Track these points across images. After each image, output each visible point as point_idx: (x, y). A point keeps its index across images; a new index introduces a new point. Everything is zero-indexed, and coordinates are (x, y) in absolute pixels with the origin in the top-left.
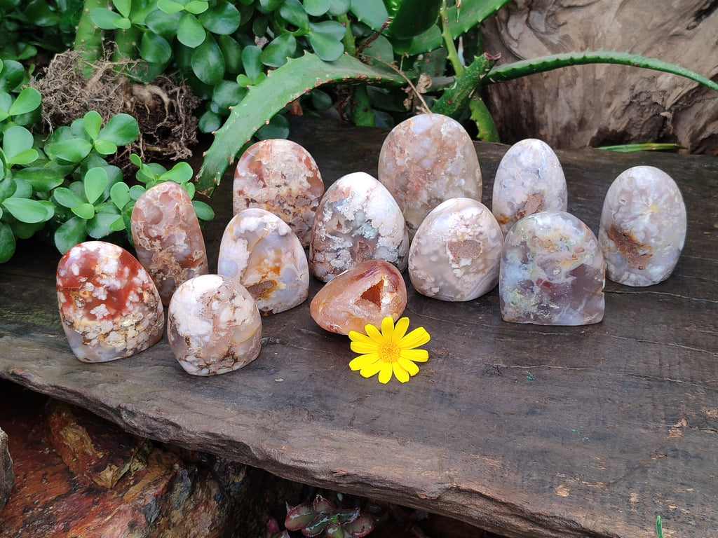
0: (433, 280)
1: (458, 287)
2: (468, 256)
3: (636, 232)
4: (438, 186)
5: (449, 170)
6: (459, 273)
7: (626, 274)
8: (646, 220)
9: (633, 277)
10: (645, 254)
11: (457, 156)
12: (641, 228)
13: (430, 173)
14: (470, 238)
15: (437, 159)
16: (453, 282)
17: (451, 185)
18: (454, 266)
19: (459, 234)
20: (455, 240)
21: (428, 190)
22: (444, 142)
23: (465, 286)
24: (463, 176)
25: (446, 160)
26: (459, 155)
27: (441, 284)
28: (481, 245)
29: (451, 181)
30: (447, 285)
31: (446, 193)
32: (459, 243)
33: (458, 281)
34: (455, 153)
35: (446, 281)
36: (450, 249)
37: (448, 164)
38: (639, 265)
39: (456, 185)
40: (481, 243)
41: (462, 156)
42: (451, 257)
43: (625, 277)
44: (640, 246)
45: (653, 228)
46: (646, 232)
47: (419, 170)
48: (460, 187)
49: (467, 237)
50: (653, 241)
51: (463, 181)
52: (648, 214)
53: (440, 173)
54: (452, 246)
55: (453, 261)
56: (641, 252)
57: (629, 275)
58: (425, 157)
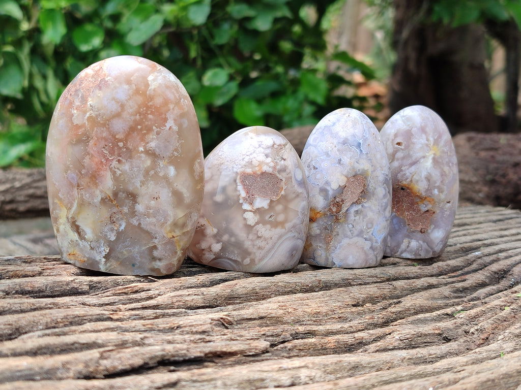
0: (215, 231)
1: (248, 244)
2: (264, 195)
3: (417, 181)
4: (131, 169)
5: (153, 145)
6: (251, 218)
7: (406, 241)
8: (428, 163)
9: (414, 244)
10: (428, 211)
11: (168, 125)
12: (424, 174)
13: (121, 144)
14: (270, 170)
15: (137, 123)
16: (242, 235)
17: (152, 172)
18: (246, 206)
19: (255, 163)
20: (249, 171)
21: (114, 173)
22: (151, 98)
23: (259, 243)
24: (173, 161)
25: (149, 130)
26: (170, 123)
27: (225, 238)
28: (283, 183)
29: (154, 166)
30: (233, 239)
31: (143, 183)
32: (254, 176)
33: (248, 234)
34: (166, 120)
35: (232, 234)
36: (243, 182)
37: (151, 136)
38: (420, 227)
39: (161, 174)
40: (284, 180)
41: (175, 128)
42: (243, 194)
43: (403, 246)
44: (422, 199)
45: (436, 175)
46: (428, 179)
47: (104, 135)
48: (166, 178)
49: (265, 168)
50: (436, 192)
51: (172, 171)
52: (430, 155)
53: (138, 146)
54: (245, 177)
55: (245, 199)
56: (423, 208)
57: (409, 243)
58: (118, 115)
